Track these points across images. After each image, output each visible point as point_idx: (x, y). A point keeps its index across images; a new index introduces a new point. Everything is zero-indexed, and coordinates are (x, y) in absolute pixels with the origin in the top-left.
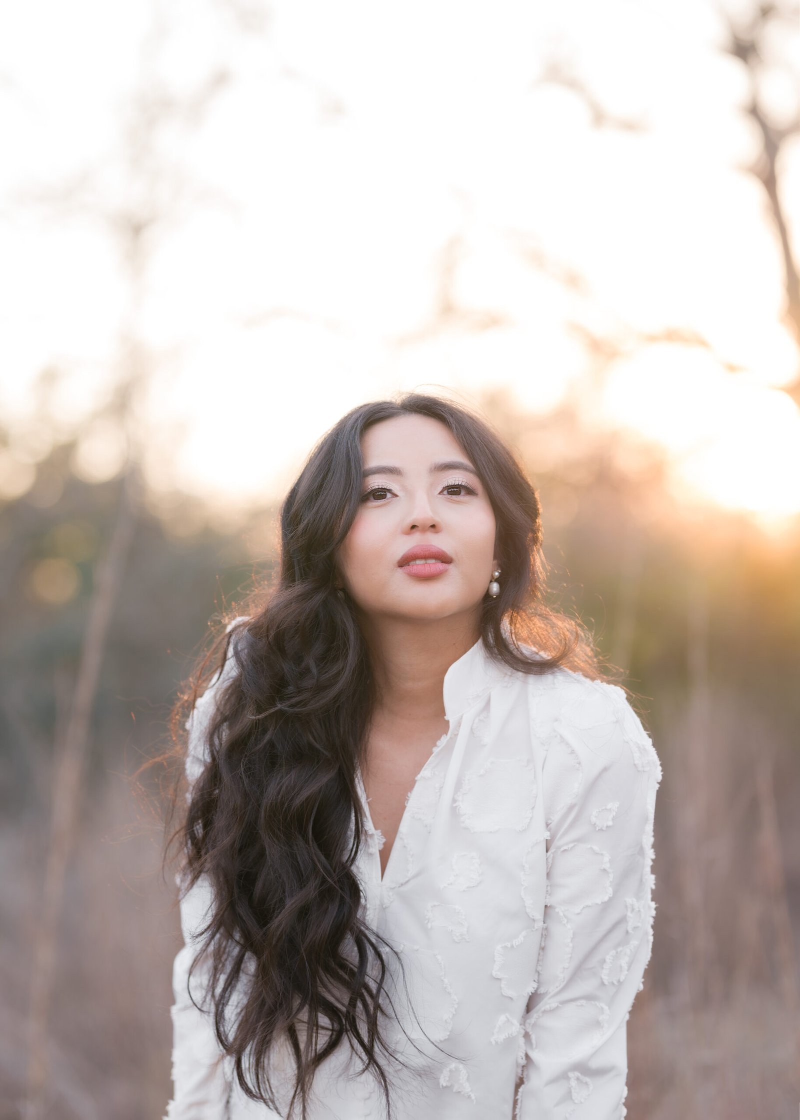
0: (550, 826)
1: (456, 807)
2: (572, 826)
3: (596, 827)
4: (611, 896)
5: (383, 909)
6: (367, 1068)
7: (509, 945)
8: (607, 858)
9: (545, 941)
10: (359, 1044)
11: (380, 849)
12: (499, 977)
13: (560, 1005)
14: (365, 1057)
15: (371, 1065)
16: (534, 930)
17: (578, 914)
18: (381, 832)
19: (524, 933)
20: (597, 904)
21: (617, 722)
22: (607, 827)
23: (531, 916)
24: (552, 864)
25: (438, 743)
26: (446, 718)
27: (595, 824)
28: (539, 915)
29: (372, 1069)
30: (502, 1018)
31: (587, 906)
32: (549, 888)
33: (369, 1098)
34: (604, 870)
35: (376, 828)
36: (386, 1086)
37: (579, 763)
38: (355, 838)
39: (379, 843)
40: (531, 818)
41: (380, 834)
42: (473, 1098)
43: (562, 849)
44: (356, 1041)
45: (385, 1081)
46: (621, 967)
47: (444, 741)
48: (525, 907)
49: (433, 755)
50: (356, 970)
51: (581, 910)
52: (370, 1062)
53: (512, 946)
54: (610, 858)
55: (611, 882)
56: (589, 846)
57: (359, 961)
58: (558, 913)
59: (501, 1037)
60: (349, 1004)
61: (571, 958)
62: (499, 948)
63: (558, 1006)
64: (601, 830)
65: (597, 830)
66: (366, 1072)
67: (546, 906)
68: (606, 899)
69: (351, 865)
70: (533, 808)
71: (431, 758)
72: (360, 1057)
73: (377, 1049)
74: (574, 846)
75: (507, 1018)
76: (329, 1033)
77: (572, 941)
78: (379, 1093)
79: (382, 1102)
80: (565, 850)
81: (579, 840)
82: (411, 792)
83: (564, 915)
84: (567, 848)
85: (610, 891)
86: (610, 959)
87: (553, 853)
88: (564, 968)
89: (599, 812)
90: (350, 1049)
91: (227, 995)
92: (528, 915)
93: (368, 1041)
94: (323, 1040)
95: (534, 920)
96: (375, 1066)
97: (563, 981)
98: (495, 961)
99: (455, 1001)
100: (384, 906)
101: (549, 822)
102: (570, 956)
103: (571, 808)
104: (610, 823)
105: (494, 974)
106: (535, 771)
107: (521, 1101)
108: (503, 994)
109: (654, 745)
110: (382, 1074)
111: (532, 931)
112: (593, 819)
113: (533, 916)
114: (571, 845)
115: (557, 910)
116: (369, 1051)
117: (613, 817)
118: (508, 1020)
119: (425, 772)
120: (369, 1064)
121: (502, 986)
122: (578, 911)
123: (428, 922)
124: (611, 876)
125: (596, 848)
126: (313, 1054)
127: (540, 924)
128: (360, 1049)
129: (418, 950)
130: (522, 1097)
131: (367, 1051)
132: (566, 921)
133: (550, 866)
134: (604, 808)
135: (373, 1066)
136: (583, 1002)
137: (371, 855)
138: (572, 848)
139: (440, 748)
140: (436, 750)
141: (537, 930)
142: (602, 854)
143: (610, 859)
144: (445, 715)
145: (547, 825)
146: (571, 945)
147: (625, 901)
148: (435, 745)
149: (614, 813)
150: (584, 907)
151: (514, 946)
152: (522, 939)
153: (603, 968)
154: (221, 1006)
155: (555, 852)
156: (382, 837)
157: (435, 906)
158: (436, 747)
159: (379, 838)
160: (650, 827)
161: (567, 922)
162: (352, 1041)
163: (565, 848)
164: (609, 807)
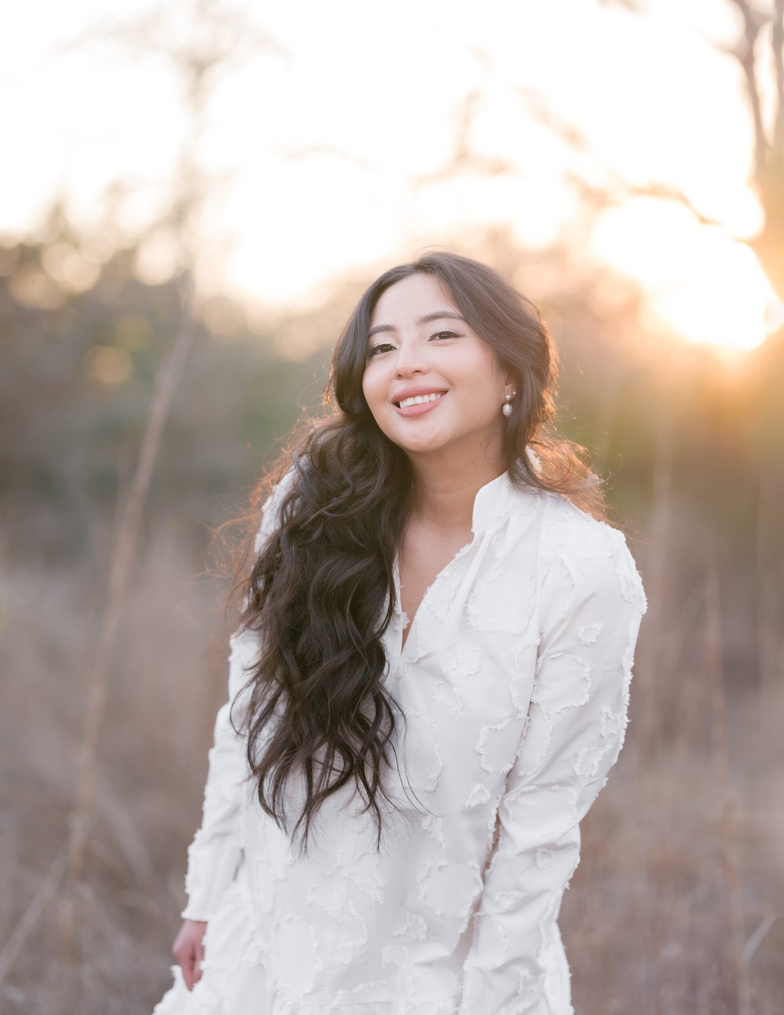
0: (542, 635)
1: (467, 607)
2: (560, 639)
3: (581, 642)
4: (588, 701)
5: (398, 678)
6: (367, 809)
7: (494, 728)
8: (588, 669)
9: (527, 731)
10: (364, 787)
11: (404, 628)
12: (481, 753)
13: (537, 789)
14: (366, 797)
15: (371, 806)
16: (517, 719)
17: (559, 713)
18: (407, 614)
19: (508, 721)
20: (575, 707)
21: (612, 557)
22: (591, 643)
23: (516, 707)
24: (541, 668)
25: (462, 550)
26: (472, 530)
27: (581, 639)
28: (523, 708)
29: (372, 809)
30: (478, 787)
31: (566, 707)
32: (536, 687)
33: (362, 832)
34: (585, 679)
35: (403, 610)
36: (380, 825)
37: (573, 586)
38: (387, 615)
39: (404, 623)
40: (528, 626)
41: (406, 616)
42: (444, 847)
43: (551, 657)
44: (362, 784)
45: (380, 821)
46: (593, 764)
47: (467, 548)
48: (512, 698)
49: (455, 559)
50: (371, 725)
51: (562, 710)
52: (370, 803)
53: (496, 729)
54: (590, 669)
55: (589, 689)
56: (574, 657)
57: (375, 718)
58: (542, 710)
59: (474, 803)
60: (361, 751)
61: (548, 749)
62: (485, 728)
63: (535, 789)
64: (586, 645)
65: (583, 644)
66: (366, 812)
67: (531, 702)
68: (583, 703)
69: (379, 637)
70: (530, 618)
71: (452, 562)
72: (363, 798)
73: (378, 793)
74: (562, 655)
75: (481, 787)
76: (340, 774)
77: (550, 735)
78: (372, 830)
79: (375, 837)
80: (554, 658)
81: (566, 651)
82: (430, 587)
83: (547, 713)
84: (555, 657)
85: (587, 697)
86: (582, 755)
87: (543, 659)
88: (542, 757)
89: (586, 629)
90: (355, 788)
91: (261, 725)
92: (514, 706)
93: (372, 786)
94: (334, 778)
95: (518, 711)
96: (375, 808)
97: (540, 768)
98: (479, 739)
99: (440, 765)
100: (398, 676)
101: (543, 631)
102: (548, 747)
103: (561, 622)
104: (594, 640)
105: (477, 749)
106: (536, 587)
107: (495, 865)
108: (482, 767)
109: (643, 583)
110: (379, 815)
111: (515, 720)
112: (580, 635)
113: (518, 707)
114: (559, 655)
115: (541, 708)
116: (371, 794)
117: (597, 635)
118: (482, 790)
119: (445, 572)
120: (369, 806)
121: (482, 760)
122: (559, 711)
123: (433, 695)
124: (590, 685)
125: (579, 659)
126: (325, 787)
127: (523, 715)
128: (364, 791)
129: (418, 716)
130: (496, 861)
131: (370, 794)
132: (547, 718)
133: (539, 668)
134: (590, 627)
135: (373, 808)
136: (557, 787)
137: (396, 632)
138: (560, 657)
139: (462, 554)
140: (458, 556)
141: (519, 720)
142: (584, 665)
143: (590, 671)
144: (472, 528)
145: (541, 634)
146: (550, 738)
147: (601, 709)
148: (458, 551)
149: (599, 633)
150: (563, 708)
151: (498, 729)
152: (506, 725)
153: (576, 762)
154: (254, 733)
155: (545, 658)
156: (408, 618)
157: (440, 684)
158: (459, 553)
159: (405, 619)
160: (630, 650)
161: (549, 719)
162: (358, 781)
163: (554, 656)
164: (594, 626)
